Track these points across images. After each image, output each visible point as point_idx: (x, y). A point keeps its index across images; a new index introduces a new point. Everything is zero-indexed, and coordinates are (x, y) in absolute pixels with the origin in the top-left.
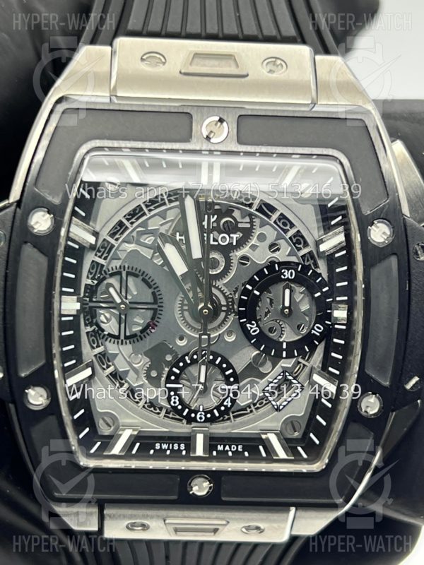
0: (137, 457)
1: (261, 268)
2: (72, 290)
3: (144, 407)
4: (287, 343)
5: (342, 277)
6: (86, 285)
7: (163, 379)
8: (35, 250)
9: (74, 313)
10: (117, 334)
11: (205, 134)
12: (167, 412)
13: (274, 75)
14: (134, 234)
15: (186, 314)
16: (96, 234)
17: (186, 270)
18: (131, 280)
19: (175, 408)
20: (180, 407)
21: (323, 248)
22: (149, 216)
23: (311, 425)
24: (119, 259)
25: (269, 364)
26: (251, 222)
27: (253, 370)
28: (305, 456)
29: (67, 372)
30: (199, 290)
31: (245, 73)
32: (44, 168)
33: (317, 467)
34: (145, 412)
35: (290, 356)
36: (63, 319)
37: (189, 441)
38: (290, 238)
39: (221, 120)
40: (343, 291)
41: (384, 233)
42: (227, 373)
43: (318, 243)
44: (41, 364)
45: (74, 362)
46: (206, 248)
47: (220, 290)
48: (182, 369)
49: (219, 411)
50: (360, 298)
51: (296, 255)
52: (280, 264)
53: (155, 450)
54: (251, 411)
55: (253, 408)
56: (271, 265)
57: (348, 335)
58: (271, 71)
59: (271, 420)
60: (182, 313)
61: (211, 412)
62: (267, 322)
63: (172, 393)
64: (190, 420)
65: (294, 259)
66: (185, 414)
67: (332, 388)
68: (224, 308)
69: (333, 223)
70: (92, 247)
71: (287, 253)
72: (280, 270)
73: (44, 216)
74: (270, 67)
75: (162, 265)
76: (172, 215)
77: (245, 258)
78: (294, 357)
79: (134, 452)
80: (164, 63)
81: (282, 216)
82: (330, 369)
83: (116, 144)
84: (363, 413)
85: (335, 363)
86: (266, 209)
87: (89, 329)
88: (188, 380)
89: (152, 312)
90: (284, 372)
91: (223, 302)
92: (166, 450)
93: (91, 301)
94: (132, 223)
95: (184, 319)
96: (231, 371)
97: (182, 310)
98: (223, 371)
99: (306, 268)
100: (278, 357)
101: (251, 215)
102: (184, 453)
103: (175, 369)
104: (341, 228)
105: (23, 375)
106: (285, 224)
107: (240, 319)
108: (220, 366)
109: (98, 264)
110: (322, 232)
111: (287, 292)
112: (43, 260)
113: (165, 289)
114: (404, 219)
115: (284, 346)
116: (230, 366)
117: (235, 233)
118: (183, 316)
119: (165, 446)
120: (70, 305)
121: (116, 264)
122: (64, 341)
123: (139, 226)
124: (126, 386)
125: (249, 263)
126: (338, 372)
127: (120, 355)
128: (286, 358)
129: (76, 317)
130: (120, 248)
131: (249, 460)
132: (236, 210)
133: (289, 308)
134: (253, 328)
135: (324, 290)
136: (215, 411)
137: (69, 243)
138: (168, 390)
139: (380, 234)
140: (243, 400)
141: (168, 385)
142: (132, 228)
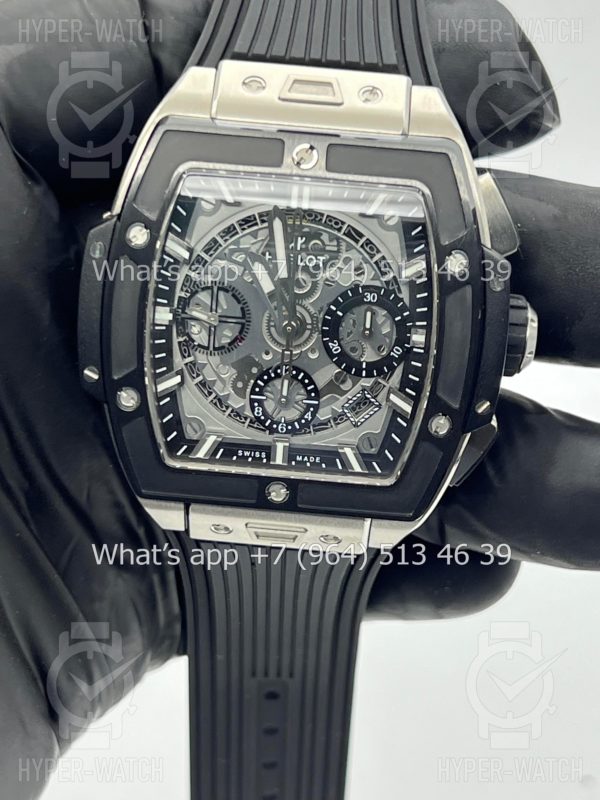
0: (220, 462)
1: (344, 290)
2: (165, 301)
3: (229, 415)
4: (367, 363)
5: (422, 302)
6: (180, 297)
7: (249, 390)
9: (167, 323)
10: (206, 345)
11: (297, 159)
12: (251, 421)
13: (369, 105)
14: (226, 251)
15: (273, 329)
16: (191, 250)
17: (273, 288)
18: (222, 294)
19: (258, 419)
20: (263, 418)
22: (241, 234)
23: (387, 442)
25: (349, 382)
26: (338, 245)
27: (334, 387)
28: (379, 471)
29: (157, 378)
30: (284, 308)
31: (340, 102)
32: (144, 184)
33: (389, 481)
34: (230, 421)
35: (369, 376)
36: (157, 328)
37: (269, 450)
38: (376, 263)
39: (312, 148)
40: (422, 316)
41: (461, 263)
42: (309, 388)
44: (132, 369)
45: (165, 369)
46: (292, 267)
47: (306, 309)
48: (266, 382)
49: (300, 423)
51: (379, 279)
52: (364, 287)
53: (238, 457)
54: (332, 426)
55: (333, 423)
56: (355, 288)
57: (425, 358)
58: (367, 100)
59: (349, 436)
60: (269, 329)
61: (292, 424)
62: (347, 341)
63: (256, 405)
64: (272, 431)
65: (377, 283)
66: (267, 424)
67: (408, 409)
68: (309, 327)
69: (416, 250)
70: (187, 262)
71: (371, 277)
72: (363, 293)
73: (141, 230)
74: (366, 95)
75: (252, 283)
76: (263, 235)
78: (374, 376)
79: (218, 457)
80: (264, 88)
81: (368, 242)
82: (407, 390)
83: (211, 165)
84: (433, 432)
85: (412, 385)
86: (354, 234)
87: (181, 339)
88: (272, 393)
89: (240, 326)
90: (363, 390)
91: (309, 321)
92: (247, 457)
93: (183, 312)
94: (226, 241)
95: (271, 335)
96: (312, 387)
97: (269, 327)
98: (306, 386)
99: (388, 293)
100: (358, 374)
101: (338, 239)
102: (265, 461)
103: (259, 382)
104: (424, 256)
105: (116, 378)
106: (371, 249)
107: (323, 337)
108: (302, 381)
110: (405, 258)
111: (369, 314)
113: (252, 306)
114: (483, 251)
115: (364, 366)
116: (312, 382)
117: (322, 255)
118: (270, 332)
119: (247, 453)
120: (164, 316)
122: (156, 349)
123: (230, 244)
124: (214, 395)
126: (414, 394)
127: (208, 365)
128: (367, 376)
129: (169, 327)
131: (326, 471)
132: (324, 234)
133: (370, 330)
135: (405, 314)
136: (296, 424)
137: (165, 256)
138: (252, 401)
139: (457, 264)
140: (324, 414)
141: (253, 397)
142: (225, 245)
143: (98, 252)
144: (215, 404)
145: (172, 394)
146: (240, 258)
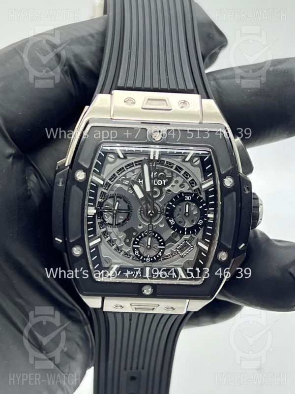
0: (120, 277)
1: (175, 195)
2: (92, 204)
3: (123, 254)
5: (212, 199)
6: (99, 202)
7: (132, 243)
8: (78, 188)
9: (93, 214)
10: (112, 223)
11: (153, 137)
12: (133, 257)
13: (183, 110)
14: (120, 180)
15: (142, 214)
16: (103, 180)
17: (143, 196)
19: (137, 256)
21: (204, 187)
22: (126, 171)
23: (197, 264)
24: (113, 190)
25: (179, 237)
26: (172, 175)
27: (172, 240)
28: (194, 277)
29: (90, 240)
30: (148, 205)
31: (170, 108)
33: (199, 283)
34: (123, 257)
35: (188, 233)
36: (89, 216)
37: (143, 270)
38: (189, 182)
40: (212, 206)
41: (230, 182)
43: (201, 185)
44: (79, 237)
45: (93, 235)
46: (152, 186)
47: (157, 204)
48: (140, 239)
49: (156, 257)
50: (219, 209)
51: (192, 190)
52: (184, 193)
54: (170, 257)
55: (171, 256)
56: (180, 194)
57: (214, 225)
58: (182, 107)
59: (179, 262)
61: (153, 258)
62: (178, 218)
63: (136, 249)
64: (143, 261)
65: (190, 191)
66: (141, 258)
67: (207, 248)
68: (159, 212)
69: (208, 176)
70: (102, 186)
71: (188, 189)
72: (185, 196)
73: (81, 173)
74: (182, 105)
75: (132, 193)
76: (137, 172)
77: (169, 190)
78: (190, 234)
79: (118, 275)
80: (134, 103)
81: (186, 172)
82: (206, 240)
84: (219, 259)
85: (208, 237)
86: (179, 169)
87: (99, 221)
88: (143, 244)
89: (127, 214)
90: (185, 241)
91: (159, 210)
92: (132, 274)
93: (101, 209)
94: (119, 175)
95: (142, 217)
96: (162, 240)
97: (141, 213)
98: (159, 240)
99: (196, 195)
100: (183, 234)
101: (172, 172)
102: (140, 275)
103: (137, 239)
104: (212, 179)
105: (71, 241)
106: (187, 175)
107: (166, 217)
108: (157, 238)
109: (104, 192)
110: (203, 179)
111: (187, 206)
112: (81, 193)
113: (133, 204)
114: (240, 175)
115: (186, 229)
116: (161, 238)
117: (165, 179)
119: (132, 272)
120: (92, 211)
121: (112, 193)
122: (89, 226)
123: (122, 176)
124: (115, 245)
125: (171, 193)
126: (209, 241)
127: (113, 233)
129: (94, 216)
130: (114, 186)
131: (169, 279)
132: (165, 170)
133: (188, 213)
134: (172, 222)
135: (204, 205)
136: (155, 257)
137: (92, 184)
138: (134, 248)
139: (228, 182)
140: (167, 252)
141: (134, 246)
142: (119, 177)
143: (61, 183)
144: (116, 249)
145: (97, 246)
146: (127, 182)
